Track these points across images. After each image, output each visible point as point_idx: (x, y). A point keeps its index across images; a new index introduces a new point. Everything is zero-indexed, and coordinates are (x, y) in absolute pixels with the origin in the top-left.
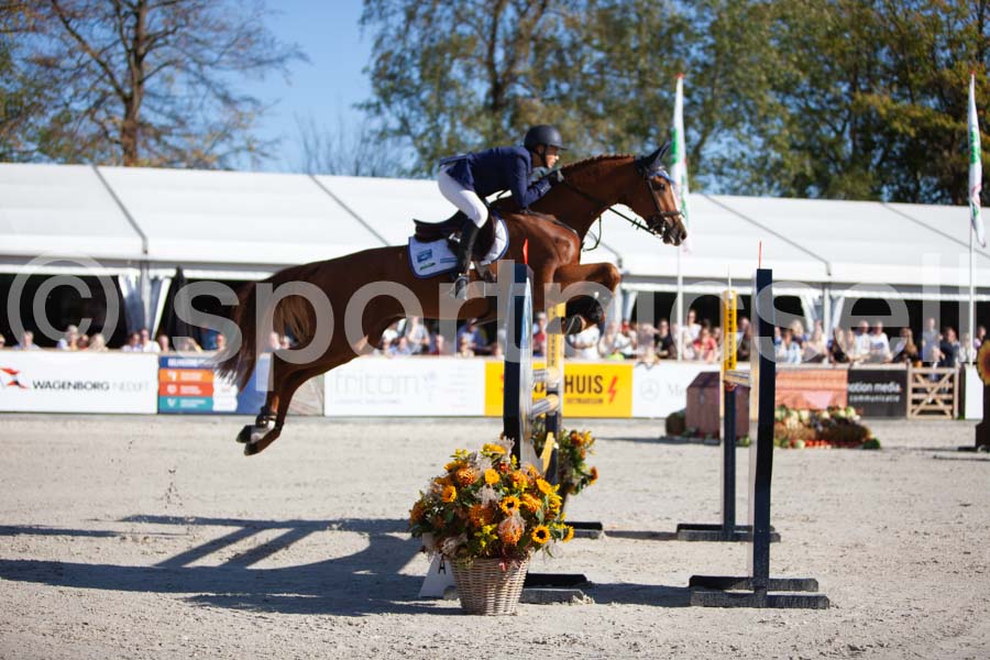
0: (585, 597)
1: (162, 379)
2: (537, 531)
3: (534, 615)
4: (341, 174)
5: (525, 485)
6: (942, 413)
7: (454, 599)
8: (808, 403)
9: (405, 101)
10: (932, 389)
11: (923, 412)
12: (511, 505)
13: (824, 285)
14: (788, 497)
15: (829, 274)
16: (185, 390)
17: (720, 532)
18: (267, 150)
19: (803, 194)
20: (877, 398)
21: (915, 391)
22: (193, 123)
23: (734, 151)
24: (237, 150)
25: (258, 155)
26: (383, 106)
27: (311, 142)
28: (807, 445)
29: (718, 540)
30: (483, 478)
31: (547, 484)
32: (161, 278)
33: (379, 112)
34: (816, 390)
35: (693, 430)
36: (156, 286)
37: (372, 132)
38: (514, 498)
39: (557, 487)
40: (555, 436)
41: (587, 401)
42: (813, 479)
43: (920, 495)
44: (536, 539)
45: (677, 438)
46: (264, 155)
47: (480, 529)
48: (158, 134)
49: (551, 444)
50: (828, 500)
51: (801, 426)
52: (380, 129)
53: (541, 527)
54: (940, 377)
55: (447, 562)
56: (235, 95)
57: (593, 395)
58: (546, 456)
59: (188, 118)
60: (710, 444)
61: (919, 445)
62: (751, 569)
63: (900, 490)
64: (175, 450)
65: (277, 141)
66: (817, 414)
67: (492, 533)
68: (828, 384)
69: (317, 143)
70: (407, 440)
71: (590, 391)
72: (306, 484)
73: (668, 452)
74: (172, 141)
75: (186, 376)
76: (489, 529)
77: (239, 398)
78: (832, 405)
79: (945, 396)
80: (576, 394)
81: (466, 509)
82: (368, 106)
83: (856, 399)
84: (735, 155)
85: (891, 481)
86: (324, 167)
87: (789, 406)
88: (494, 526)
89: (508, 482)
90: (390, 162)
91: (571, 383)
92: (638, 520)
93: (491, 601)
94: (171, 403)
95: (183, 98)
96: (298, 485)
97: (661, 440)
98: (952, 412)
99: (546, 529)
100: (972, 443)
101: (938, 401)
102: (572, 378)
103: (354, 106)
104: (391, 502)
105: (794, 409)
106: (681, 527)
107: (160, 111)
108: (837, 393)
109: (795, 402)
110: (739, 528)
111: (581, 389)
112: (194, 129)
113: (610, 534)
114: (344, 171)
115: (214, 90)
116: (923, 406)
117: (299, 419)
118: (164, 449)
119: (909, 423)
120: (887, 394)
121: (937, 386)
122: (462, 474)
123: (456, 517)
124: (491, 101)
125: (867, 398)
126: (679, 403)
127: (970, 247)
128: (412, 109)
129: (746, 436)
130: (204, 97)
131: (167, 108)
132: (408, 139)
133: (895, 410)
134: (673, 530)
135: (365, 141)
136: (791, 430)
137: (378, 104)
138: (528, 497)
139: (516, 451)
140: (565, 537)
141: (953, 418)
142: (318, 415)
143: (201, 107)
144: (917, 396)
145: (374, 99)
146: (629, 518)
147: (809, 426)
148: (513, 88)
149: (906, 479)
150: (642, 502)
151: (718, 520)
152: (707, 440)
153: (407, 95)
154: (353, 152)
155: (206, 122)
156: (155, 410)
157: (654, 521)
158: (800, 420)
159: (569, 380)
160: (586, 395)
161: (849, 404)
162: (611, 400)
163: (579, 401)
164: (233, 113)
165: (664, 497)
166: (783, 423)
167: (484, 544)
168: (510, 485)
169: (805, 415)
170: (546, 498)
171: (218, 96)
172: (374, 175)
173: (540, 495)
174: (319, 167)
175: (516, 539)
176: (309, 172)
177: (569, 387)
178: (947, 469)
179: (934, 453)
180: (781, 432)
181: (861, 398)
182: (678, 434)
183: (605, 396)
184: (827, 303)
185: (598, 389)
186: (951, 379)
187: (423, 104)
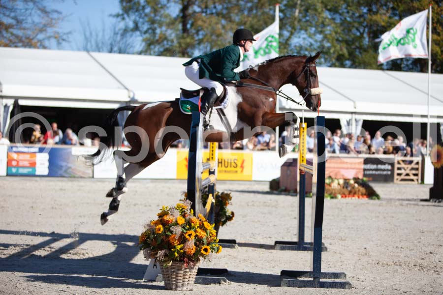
0: (227, 281)
1: (9, 158)
2: (203, 248)
3: (201, 290)
4: (103, 51)
5: (198, 225)
6: (412, 180)
7: (161, 282)
8: (343, 176)
9: (137, 14)
10: (407, 168)
11: (403, 180)
12: (190, 235)
13: (352, 113)
14: (331, 226)
15: (355, 108)
16: (21, 164)
17: (296, 246)
18: (65, 37)
19: (343, 66)
20: (379, 172)
21: (399, 169)
22: (26, 23)
23: (306, 42)
24: (49, 38)
25: (60, 41)
26: (125, 16)
27: (88, 34)
28: (342, 197)
29: (295, 250)
30: (177, 221)
31: (209, 224)
32: (9, 105)
33: (123, 19)
34: (347, 168)
35: (283, 188)
36: (6, 109)
37: (120, 30)
38: (192, 232)
39: (214, 225)
40: (213, 196)
41: (229, 172)
42: (345, 216)
43: (399, 226)
44: (203, 252)
45: (275, 192)
46: (63, 40)
47: (174, 247)
48: (7, 27)
49: (211, 200)
50: (352, 228)
51: (339, 186)
52: (124, 27)
53: (205, 246)
54: (411, 162)
55: (158, 263)
56: (48, 9)
57: (233, 169)
58: (208, 207)
59: (23, 20)
60: (292, 195)
61: (400, 197)
62: (312, 266)
63: (389, 223)
64: (16, 196)
65: (70, 33)
66: (347, 181)
67: (180, 249)
68: (353, 166)
69: (91, 34)
70: (136, 191)
71: (231, 166)
72: (84, 216)
73: (270, 200)
74: (15, 32)
75: (21, 157)
76: (179, 247)
77: (49, 168)
78: (355, 176)
79: (414, 172)
80: (224, 168)
81: (168, 236)
82: (118, 16)
83: (368, 172)
84: (307, 45)
85: (384, 218)
86: (94, 46)
87: (333, 177)
88: (182, 245)
89: (189, 223)
90: (128, 45)
91: (221, 163)
92: (255, 239)
93: (180, 283)
94: (14, 170)
95: (21, 10)
96: (80, 216)
97: (267, 193)
98: (418, 180)
99: (208, 247)
100: (427, 196)
101: (411, 175)
102: (222, 160)
103: (111, 15)
104: (129, 226)
105: (336, 178)
106: (277, 243)
107: (8, 16)
108: (358, 170)
109: (336, 174)
110: (307, 244)
111: (226, 165)
112: (27, 26)
113: (241, 245)
114: (105, 49)
115: (37, 6)
116: (403, 177)
117: (80, 179)
118: (10, 196)
119: (395, 185)
120: (384, 170)
121: (410, 166)
122: (166, 218)
123: (162, 240)
124: (181, 15)
125: (374, 172)
126: (276, 174)
127: (428, 95)
128: (140, 17)
129: (311, 192)
130: (32, 9)
131: (12, 14)
132: (138, 33)
133: (388, 178)
134: (273, 244)
135: (116, 34)
136: (334, 189)
137: (122, 15)
138: (199, 230)
139: (193, 207)
140: (218, 251)
141: (418, 183)
142: (90, 178)
143: (30, 14)
144: (399, 172)
145: (121, 12)
146: (251, 237)
147: (343, 187)
148: (192, 7)
149: (393, 217)
150: (257, 228)
151: (295, 239)
152: (291, 194)
153: (137, 10)
154: (109, 39)
155: (33, 22)
156: (5, 174)
157: (263, 239)
158: (339, 184)
159: (220, 161)
160: (229, 169)
161: (365, 175)
162: (242, 171)
163: (225, 171)
164: (47, 18)
165: (268, 225)
166: (329, 185)
167: (176, 254)
168: (190, 225)
169: (341, 182)
170: (208, 231)
171: (39, 9)
172: (120, 51)
173: (205, 230)
174: (92, 46)
175: (193, 252)
176: (87, 50)
177: (220, 165)
178: (414, 212)
179: (407, 202)
180: (329, 190)
181: (371, 172)
182: (276, 190)
183: (239, 169)
184: (354, 123)
185: (235, 166)
186: (417, 163)
187: (146, 15)
